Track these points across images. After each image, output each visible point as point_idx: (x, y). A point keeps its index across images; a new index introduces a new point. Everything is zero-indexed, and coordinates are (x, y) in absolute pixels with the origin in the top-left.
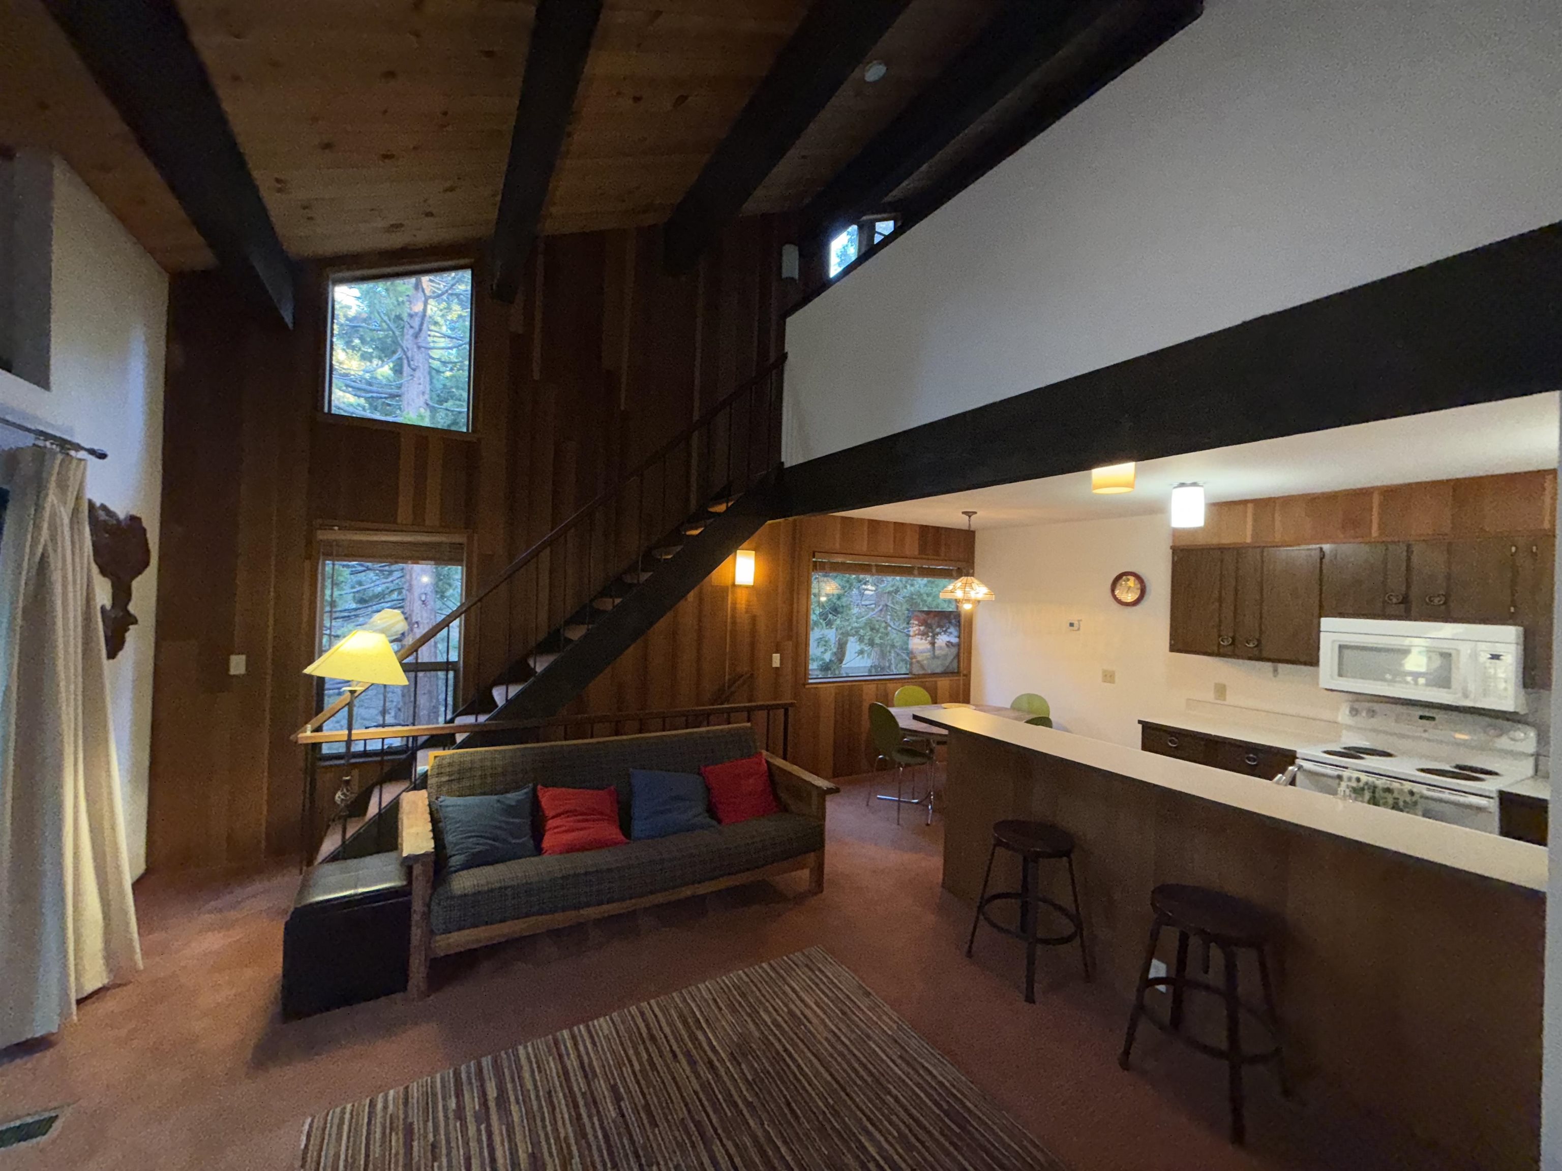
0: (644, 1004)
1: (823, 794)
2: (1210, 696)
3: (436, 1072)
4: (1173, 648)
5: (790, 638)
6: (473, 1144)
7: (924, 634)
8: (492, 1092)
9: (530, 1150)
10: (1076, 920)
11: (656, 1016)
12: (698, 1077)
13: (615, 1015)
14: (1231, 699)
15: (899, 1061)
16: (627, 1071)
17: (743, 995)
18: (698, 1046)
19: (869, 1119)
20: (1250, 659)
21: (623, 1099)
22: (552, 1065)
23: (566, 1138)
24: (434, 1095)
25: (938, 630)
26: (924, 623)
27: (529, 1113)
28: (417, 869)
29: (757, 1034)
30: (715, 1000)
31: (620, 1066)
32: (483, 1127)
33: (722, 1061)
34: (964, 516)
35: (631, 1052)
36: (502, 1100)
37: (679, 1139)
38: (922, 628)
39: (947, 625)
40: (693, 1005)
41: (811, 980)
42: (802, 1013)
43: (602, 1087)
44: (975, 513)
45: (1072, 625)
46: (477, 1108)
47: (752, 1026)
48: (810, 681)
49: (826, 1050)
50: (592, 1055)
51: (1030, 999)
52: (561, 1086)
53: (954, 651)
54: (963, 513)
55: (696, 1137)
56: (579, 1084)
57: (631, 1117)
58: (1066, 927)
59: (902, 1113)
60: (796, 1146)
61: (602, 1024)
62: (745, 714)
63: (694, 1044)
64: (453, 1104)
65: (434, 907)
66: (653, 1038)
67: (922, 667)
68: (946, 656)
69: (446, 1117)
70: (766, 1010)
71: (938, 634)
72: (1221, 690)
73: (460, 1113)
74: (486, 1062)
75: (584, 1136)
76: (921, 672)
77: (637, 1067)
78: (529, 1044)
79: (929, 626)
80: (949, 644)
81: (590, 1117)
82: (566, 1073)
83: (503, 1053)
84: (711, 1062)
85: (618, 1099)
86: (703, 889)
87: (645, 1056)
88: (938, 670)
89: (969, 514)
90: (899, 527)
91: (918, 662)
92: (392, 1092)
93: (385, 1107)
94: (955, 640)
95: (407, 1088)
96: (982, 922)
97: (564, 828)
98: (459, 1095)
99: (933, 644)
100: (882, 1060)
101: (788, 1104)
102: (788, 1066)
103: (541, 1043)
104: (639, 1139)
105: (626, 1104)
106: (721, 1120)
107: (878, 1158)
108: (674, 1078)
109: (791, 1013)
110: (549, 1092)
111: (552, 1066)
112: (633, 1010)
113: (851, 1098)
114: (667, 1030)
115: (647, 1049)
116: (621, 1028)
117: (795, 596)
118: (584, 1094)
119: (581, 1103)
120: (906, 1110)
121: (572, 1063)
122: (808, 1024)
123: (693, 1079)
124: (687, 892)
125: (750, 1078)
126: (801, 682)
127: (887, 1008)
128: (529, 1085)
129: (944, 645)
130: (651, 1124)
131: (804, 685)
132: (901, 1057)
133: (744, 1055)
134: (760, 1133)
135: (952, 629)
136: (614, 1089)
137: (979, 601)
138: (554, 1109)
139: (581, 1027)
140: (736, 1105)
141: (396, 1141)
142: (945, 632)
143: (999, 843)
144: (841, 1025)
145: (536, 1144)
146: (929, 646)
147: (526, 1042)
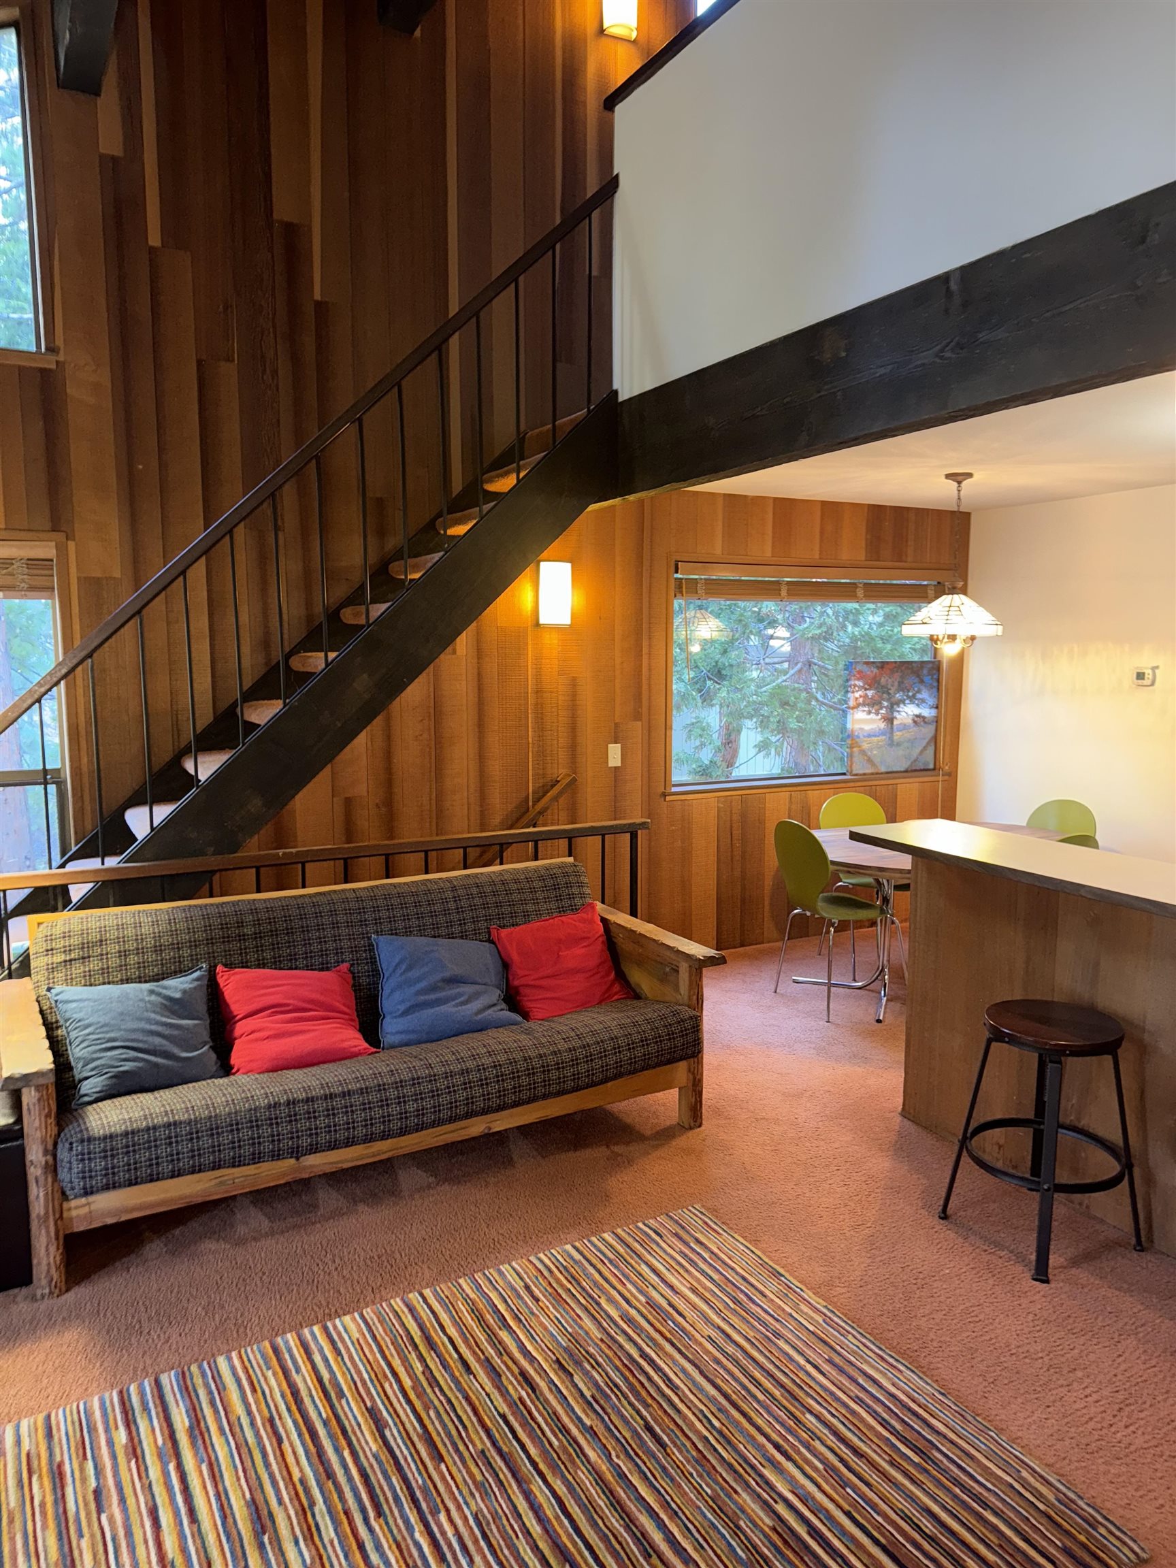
0: (414, 1297)
1: (700, 965)
3: (92, 1395)
5: (637, 716)
6: (159, 1490)
7: (873, 704)
8: (181, 1420)
9: (248, 1496)
10: (1124, 1155)
11: (433, 1312)
12: (503, 1392)
13: (368, 1312)
15: (826, 1367)
16: (391, 1388)
17: (574, 1279)
18: (502, 1350)
19: (777, 1447)
21: (387, 1425)
22: (273, 1382)
23: (303, 1481)
24: (92, 1429)
25: (899, 696)
26: (872, 683)
27: (242, 1447)
28: (29, 1097)
29: (597, 1334)
30: (527, 1287)
31: (379, 1379)
32: (172, 1467)
33: (541, 1371)
34: (950, 482)
35: (396, 1363)
36: (197, 1429)
37: (479, 1478)
38: (870, 693)
39: (917, 686)
40: (493, 1296)
41: (685, 1256)
42: (670, 1304)
43: (353, 1412)
44: (970, 475)
45: (1140, 676)
46: (160, 1442)
47: (587, 1322)
48: (674, 789)
49: (707, 1352)
50: (335, 1368)
51: (1041, 1273)
52: (289, 1409)
53: (929, 731)
54: (948, 476)
55: (505, 1474)
56: (317, 1409)
57: (402, 1451)
58: (1104, 1165)
59: (831, 1440)
60: (663, 1483)
61: (349, 1325)
62: (563, 843)
63: (494, 1346)
64: (121, 1436)
65: (63, 1154)
66: (431, 1345)
67: (870, 761)
68: (912, 742)
69: (114, 1457)
70: (611, 1300)
71: (898, 703)
73: (135, 1450)
74: (169, 1380)
75: (330, 1475)
76: (869, 771)
77: (407, 1383)
78: (234, 1355)
79: (884, 690)
80: (918, 720)
81: (338, 1450)
82: (295, 1393)
83: (194, 1368)
84: (523, 1374)
85: (379, 1426)
86: (503, 1122)
87: (418, 1367)
88: (899, 767)
89: (958, 478)
90: (831, 510)
91: (863, 752)
92: (24, 1424)
93: (18, 1442)
94: (927, 712)
95: (49, 1417)
96: (965, 1158)
97: (266, 1033)
98: (130, 1423)
99: (890, 720)
100: (802, 1368)
101: (649, 1428)
102: (649, 1379)
103: (253, 1354)
104: (417, 1480)
105: (392, 1433)
106: (544, 1453)
107: (790, 1497)
108: (467, 1399)
109: (651, 1303)
110: (271, 1421)
111: (273, 1384)
112: (398, 1303)
113: (750, 1420)
114: (452, 1331)
115: (421, 1358)
116: (379, 1331)
117: (645, 643)
118: (326, 1423)
119: (322, 1432)
120: (836, 1433)
121: (304, 1380)
122: (680, 1319)
123: (496, 1395)
124: (476, 1127)
125: (588, 1394)
126: (660, 789)
127: (808, 1294)
128: (239, 1409)
129: (910, 721)
130: (432, 1459)
131: (664, 795)
132: (830, 1361)
133: (578, 1363)
134: (604, 1467)
135: (924, 694)
136: (372, 1413)
137: (972, 638)
138: (280, 1441)
139: (316, 1329)
140: (565, 1430)
141: (41, 1489)
142: (912, 699)
143: (997, 1036)
144: (735, 1321)
145: (255, 1486)
146: (882, 725)
147: (229, 1351)
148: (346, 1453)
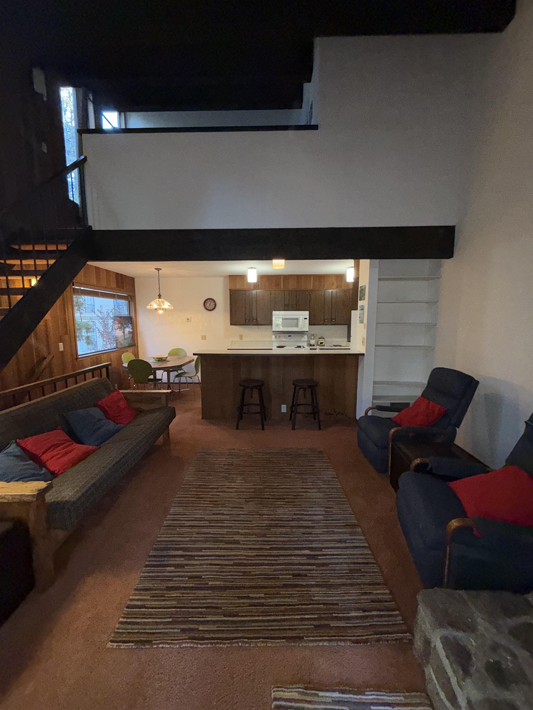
2: (238, 339)
4: (231, 324)
5: (66, 333)
7: (120, 328)
13: (173, 505)
14: (244, 339)
20: (253, 325)
25: (125, 326)
26: (120, 322)
34: (156, 270)
38: (119, 325)
39: (128, 323)
42: (228, 463)
44: (161, 269)
45: (188, 319)
48: (79, 357)
53: (131, 335)
54: (155, 269)
61: (174, 510)
62: (90, 374)
67: (121, 344)
68: (129, 338)
71: (125, 328)
72: (241, 337)
76: (121, 347)
79: (122, 324)
80: (129, 332)
87: (208, 502)
88: (127, 345)
89: (158, 269)
90: (108, 272)
91: (119, 342)
93: (142, 600)
94: (131, 330)
99: (124, 332)
112: (177, 499)
115: (205, 501)
126: (75, 357)
129: (127, 333)
131: (77, 359)
135: (130, 325)
137: (166, 309)
141: (174, 594)
142: (127, 326)
144: (242, 458)
146: (123, 334)
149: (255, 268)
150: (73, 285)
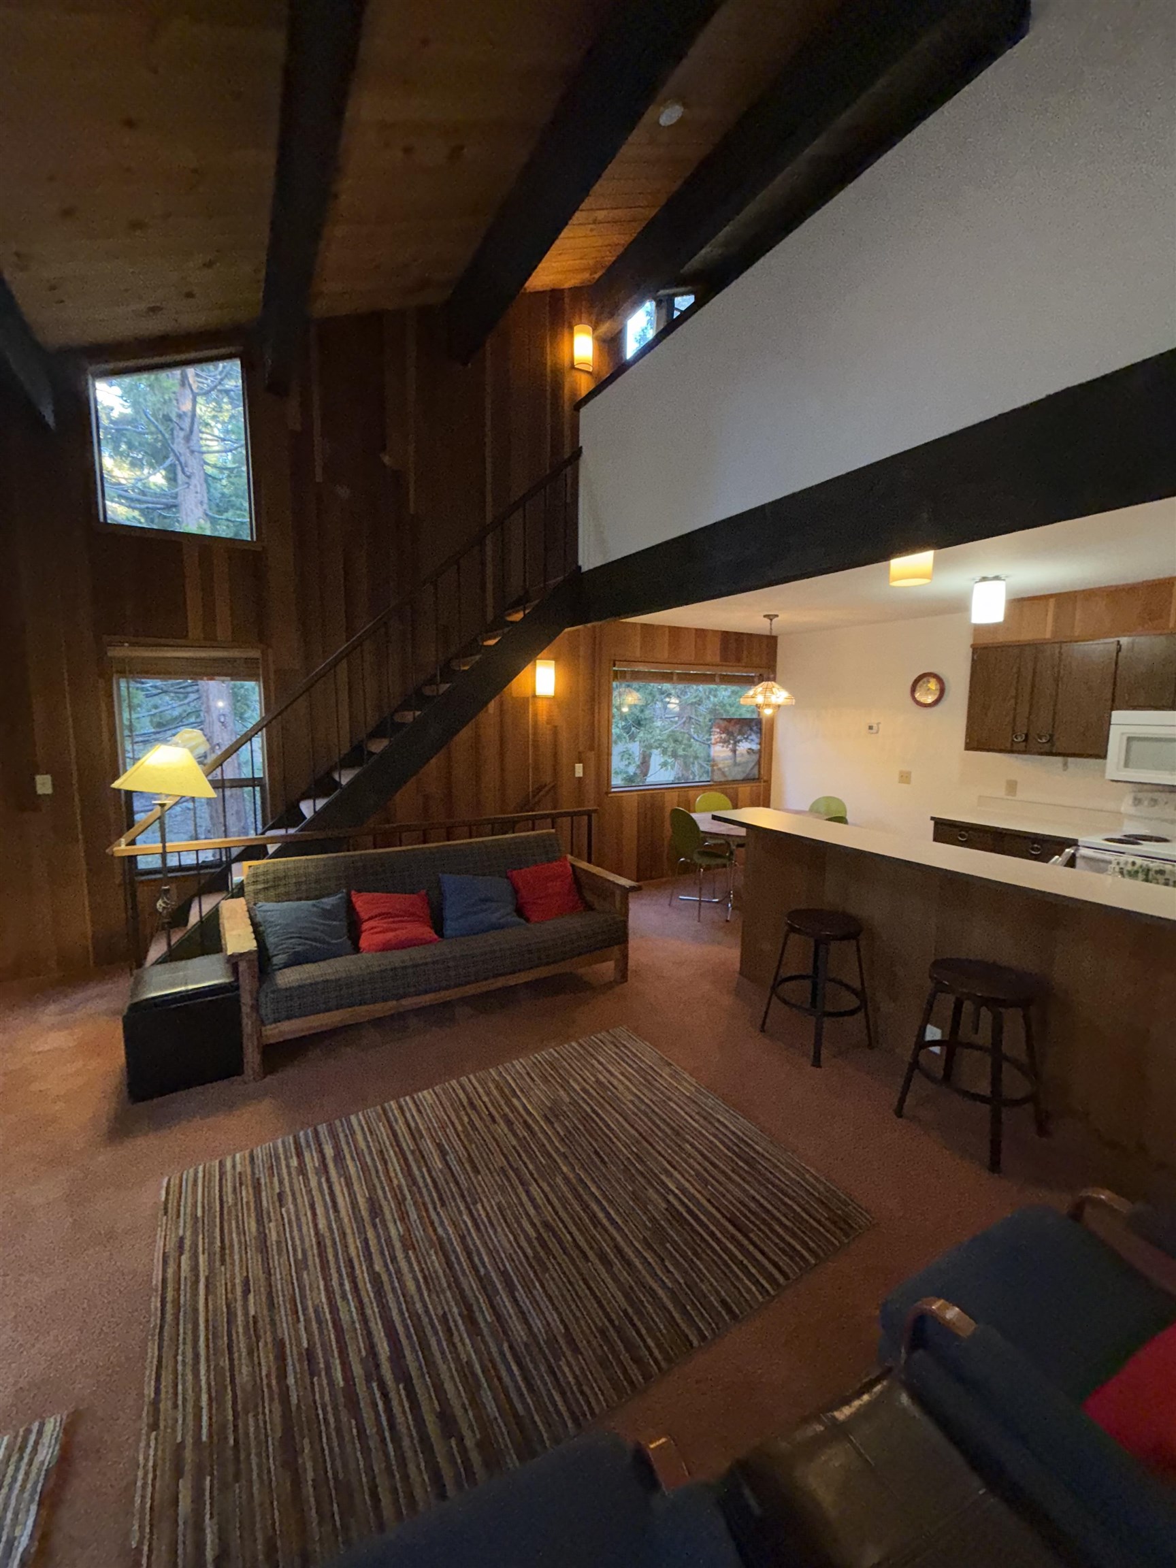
0: (464, 1079)
1: (626, 891)
2: (1002, 793)
3: (277, 1138)
4: (968, 747)
5: (591, 748)
6: (315, 1193)
7: (725, 742)
8: (329, 1151)
9: (367, 1195)
10: (860, 994)
11: (475, 1088)
12: (515, 1135)
13: (437, 1088)
14: (1020, 796)
15: (697, 1117)
16: (450, 1131)
17: (553, 1068)
18: (513, 1109)
19: (669, 1162)
20: (1041, 754)
21: (447, 1153)
22: (382, 1129)
23: (400, 1187)
24: (278, 1158)
25: (739, 737)
26: (725, 730)
27: (364, 1168)
28: (243, 966)
29: (567, 1100)
30: (528, 1074)
31: (443, 1128)
32: (323, 1180)
33: (537, 1122)
34: (766, 619)
35: (454, 1118)
36: (339, 1157)
37: (500, 1182)
38: (723, 736)
39: (749, 732)
40: (508, 1078)
41: (616, 1054)
42: (609, 1082)
43: (428, 1145)
44: (777, 616)
45: (871, 728)
46: (317, 1165)
47: (562, 1093)
48: (613, 790)
49: (629, 1109)
50: (418, 1121)
51: (817, 1063)
52: (391, 1145)
53: (755, 757)
54: (765, 616)
55: (516, 1182)
56: (407, 1144)
57: (456, 1168)
58: (851, 1001)
59: (699, 1157)
60: (604, 1185)
61: (426, 1095)
62: (549, 820)
63: (509, 1107)
64: (294, 1162)
65: (262, 999)
66: (473, 1107)
67: (723, 774)
68: (747, 762)
69: (290, 1174)
70: (575, 1080)
71: (739, 741)
72: (1012, 787)
73: (302, 1170)
74: (323, 1129)
75: (415, 1183)
76: (723, 779)
77: (460, 1128)
78: (360, 1113)
79: (730, 734)
80: (750, 751)
81: (419, 1169)
82: (395, 1135)
83: (337, 1122)
84: (525, 1122)
85: (443, 1154)
86: (512, 981)
87: (466, 1119)
88: (740, 777)
89: (770, 617)
90: (701, 633)
91: (719, 769)
92: (238, 1156)
93: (234, 1167)
94: (755, 747)
95: (252, 1151)
96: (774, 998)
97: (378, 930)
98: (300, 1155)
99: (734, 751)
100: (682, 1117)
101: (596, 1153)
102: (597, 1125)
103: (371, 1112)
104: (464, 1184)
105: (451, 1157)
106: (537, 1168)
107: (677, 1191)
108: (493, 1137)
109: (598, 1081)
110: (381, 1151)
111: (383, 1131)
112: (454, 1082)
113: (654, 1148)
114: (485, 1099)
115: (467, 1114)
116: (444, 1100)
117: (597, 706)
118: (413, 1152)
119: (410, 1158)
120: (702, 1155)
121: (401, 1128)
122: (614, 1090)
123: (510, 1135)
124: (500, 982)
125: (562, 1133)
126: (605, 790)
127: (686, 1076)
128: (362, 1145)
129: (745, 752)
130: (473, 1172)
131: (607, 793)
132: (698, 1113)
133: (556, 1116)
134: (571, 1176)
135: (753, 737)
136: (440, 1146)
137: (779, 706)
138: (386, 1163)
139: (407, 1098)
140: (550, 1156)
141: (247, 1194)
142: (747, 739)
143: (792, 929)
144: (645, 1091)
145: (372, 1188)
146: (730, 754)
147: (358, 1112)
148: (424, 1170)
149: (997, 578)
150: (614, 666)
